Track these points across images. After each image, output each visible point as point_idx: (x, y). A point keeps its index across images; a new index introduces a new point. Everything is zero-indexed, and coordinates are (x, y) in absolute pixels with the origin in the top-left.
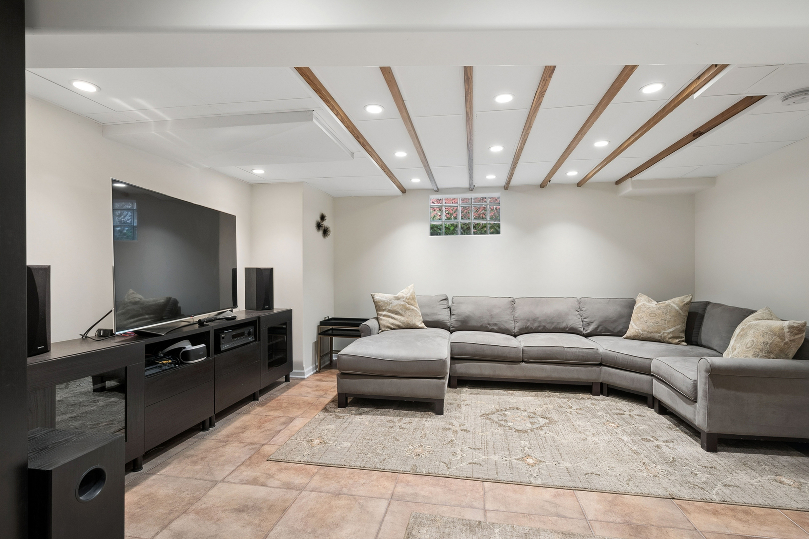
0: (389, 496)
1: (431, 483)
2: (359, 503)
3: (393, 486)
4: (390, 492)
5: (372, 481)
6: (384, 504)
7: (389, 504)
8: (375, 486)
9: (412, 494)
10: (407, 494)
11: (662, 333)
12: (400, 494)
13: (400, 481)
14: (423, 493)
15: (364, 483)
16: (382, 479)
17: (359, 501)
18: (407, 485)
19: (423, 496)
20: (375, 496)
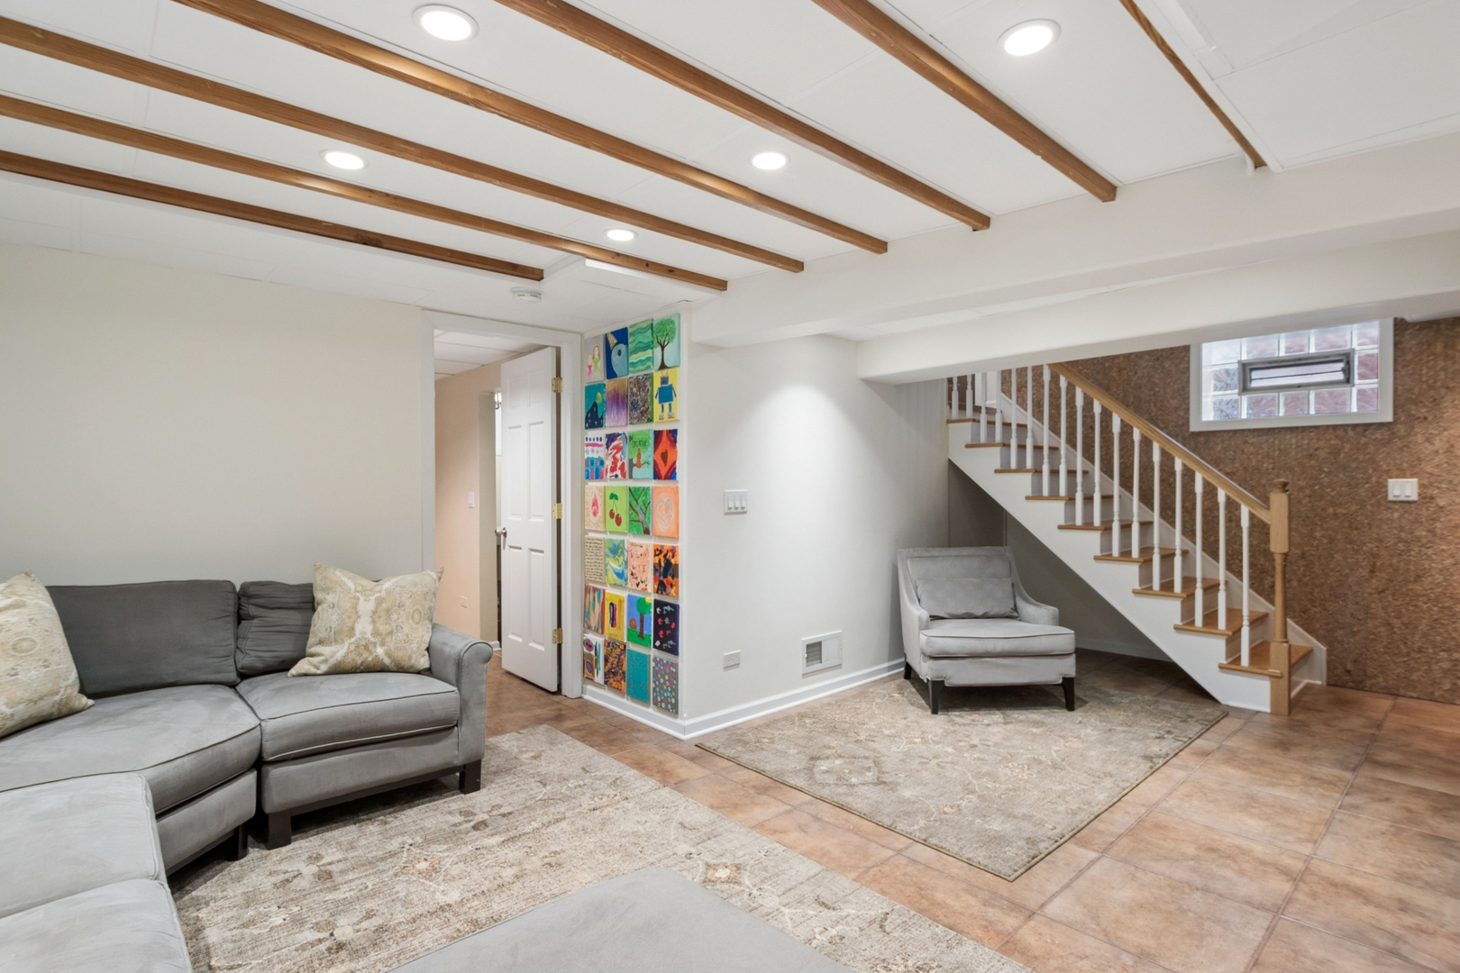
0: (1037, 917)
1: (944, 910)
2: (1098, 924)
3: (1021, 932)
4: (1032, 923)
5: (1062, 957)
6: (1054, 909)
7: (1043, 905)
8: (1058, 946)
9: (994, 906)
10: (1002, 909)
11: (62, 690)
12: (1014, 914)
13: (1002, 936)
14: (972, 901)
15: (1081, 958)
16: (1037, 954)
17: (1098, 929)
18: (991, 923)
19: (975, 896)
20: (1064, 927)
